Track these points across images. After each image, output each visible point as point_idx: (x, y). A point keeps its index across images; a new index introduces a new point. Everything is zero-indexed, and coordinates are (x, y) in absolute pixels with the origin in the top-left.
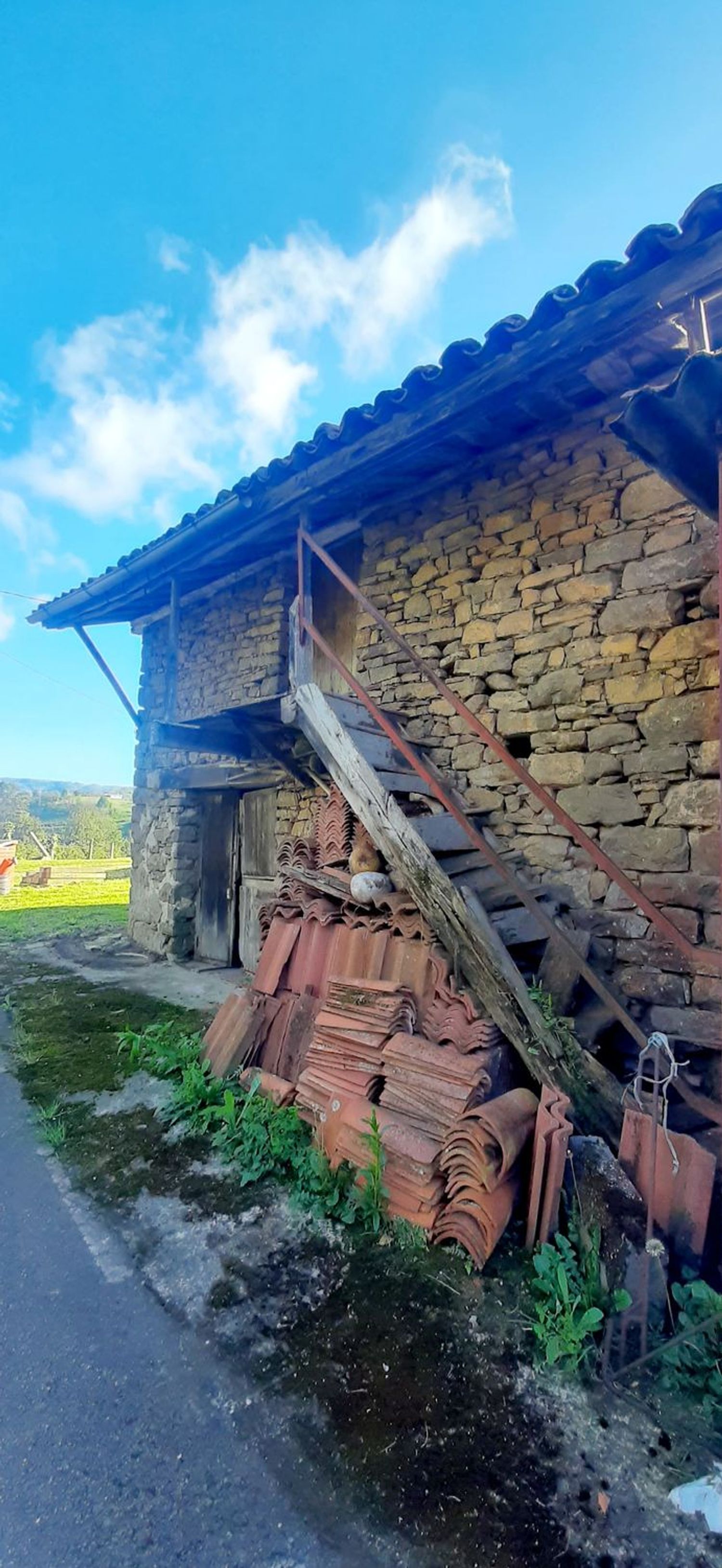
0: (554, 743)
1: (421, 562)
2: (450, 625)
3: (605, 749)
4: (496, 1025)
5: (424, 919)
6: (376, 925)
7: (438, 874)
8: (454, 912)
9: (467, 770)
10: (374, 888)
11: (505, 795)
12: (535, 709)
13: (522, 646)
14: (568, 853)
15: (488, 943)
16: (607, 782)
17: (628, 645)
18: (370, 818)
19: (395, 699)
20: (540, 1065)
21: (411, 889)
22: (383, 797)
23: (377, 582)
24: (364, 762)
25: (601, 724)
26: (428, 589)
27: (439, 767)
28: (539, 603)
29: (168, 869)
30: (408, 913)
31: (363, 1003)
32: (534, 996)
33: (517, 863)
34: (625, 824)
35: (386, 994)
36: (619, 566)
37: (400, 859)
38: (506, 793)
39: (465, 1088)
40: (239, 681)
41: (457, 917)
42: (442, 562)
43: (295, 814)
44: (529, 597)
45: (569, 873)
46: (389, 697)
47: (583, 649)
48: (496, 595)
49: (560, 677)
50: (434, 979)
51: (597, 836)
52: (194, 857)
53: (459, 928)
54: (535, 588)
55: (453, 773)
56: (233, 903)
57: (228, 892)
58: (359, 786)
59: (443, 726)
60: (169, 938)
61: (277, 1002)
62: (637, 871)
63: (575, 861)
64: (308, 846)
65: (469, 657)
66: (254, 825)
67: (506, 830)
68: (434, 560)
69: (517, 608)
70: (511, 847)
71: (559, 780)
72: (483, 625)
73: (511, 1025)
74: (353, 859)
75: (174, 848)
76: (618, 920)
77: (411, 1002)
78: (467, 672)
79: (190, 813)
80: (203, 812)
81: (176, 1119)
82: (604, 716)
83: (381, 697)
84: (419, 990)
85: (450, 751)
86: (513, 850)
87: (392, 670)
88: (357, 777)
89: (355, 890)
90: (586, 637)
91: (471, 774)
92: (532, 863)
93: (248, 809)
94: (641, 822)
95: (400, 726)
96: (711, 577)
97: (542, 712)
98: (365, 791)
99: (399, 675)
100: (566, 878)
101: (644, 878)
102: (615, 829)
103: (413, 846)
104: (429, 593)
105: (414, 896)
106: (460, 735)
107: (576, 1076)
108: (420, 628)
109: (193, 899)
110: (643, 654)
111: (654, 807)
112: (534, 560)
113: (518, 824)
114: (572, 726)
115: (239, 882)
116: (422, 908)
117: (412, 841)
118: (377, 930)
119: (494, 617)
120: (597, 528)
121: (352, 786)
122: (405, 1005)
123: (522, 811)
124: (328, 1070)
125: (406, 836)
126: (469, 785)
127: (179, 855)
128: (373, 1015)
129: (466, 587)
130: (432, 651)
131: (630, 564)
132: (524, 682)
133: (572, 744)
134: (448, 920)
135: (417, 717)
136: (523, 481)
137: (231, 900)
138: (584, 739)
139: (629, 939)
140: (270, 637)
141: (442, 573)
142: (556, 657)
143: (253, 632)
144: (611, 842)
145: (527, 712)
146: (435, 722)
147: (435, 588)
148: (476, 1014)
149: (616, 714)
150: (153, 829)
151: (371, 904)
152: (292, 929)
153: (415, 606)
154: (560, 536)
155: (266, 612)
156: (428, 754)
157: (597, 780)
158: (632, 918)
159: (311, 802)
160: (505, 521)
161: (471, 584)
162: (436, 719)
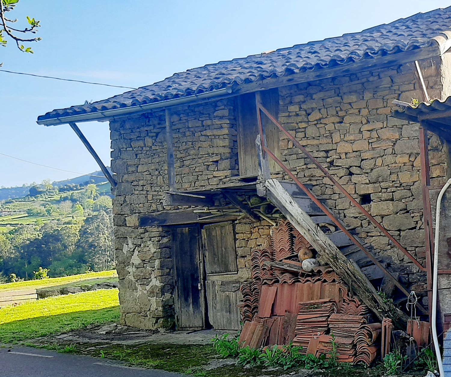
0: (381, 198)
1: (313, 109)
2: (330, 142)
3: (400, 200)
4: (367, 306)
5: (337, 274)
6: (315, 280)
7: (340, 255)
8: (348, 269)
9: (344, 210)
10: (313, 265)
11: (362, 220)
12: (372, 183)
13: (364, 156)
14: (389, 243)
15: (362, 278)
16: (401, 213)
17: (406, 159)
18: (309, 237)
19: (305, 176)
20: (382, 316)
21: (330, 263)
22: (315, 228)
23: (289, 116)
24: (304, 213)
25: (398, 190)
26: (317, 123)
27: (330, 208)
28: (370, 138)
29: (153, 276)
30: (329, 272)
31: (316, 308)
32: (379, 293)
33: (369, 249)
34: (409, 229)
35: (325, 303)
36: (401, 126)
37: (324, 251)
38: (361, 219)
39: (359, 324)
40: (200, 161)
41: (350, 270)
42: (323, 111)
43: (249, 236)
44: (366, 135)
45: (390, 251)
46: (301, 175)
47: (389, 159)
48: (352, 131)
49: (381, 170)
50: (343, 294)
51: (399, 235)
52: (170, 267)
53: (351, 274)
54: (368, 131)
55: (337, 211)
56: (203, 291)
57: (199, 285)
58: (303, 224)
59: (331, 189)
60: (158, 319)
61: (272, 320)
62: (414, 247)
63: (392, 246)
64: (269, 252)
65: (341, 158)
66: (215, 244)
67: (363, 235)
68: (320, 110)
69: (361, 138)
70: (366, 242)
71: (383, 213)
72: (347, 145)
73: (372, 305)
74: (301, 254)
75: (157, 263)
76: (409, 266)
77: (335, 304)
78: (341, 165)
79: (165, 240)
80: (174, 239)
81: (245, 364)
82: (399, 187)
83: (297, 175)
84: (337, 300)
85: (335, 201)
86: (367, 243)
87: (302, 162)
88: (302, 220)
89: (304, 267)
90: (390, 154)
91: (345, 212)
92: (375, 248)
93: (209, 235)
94: (415, 228)
95: (310, 190)
96: (432, 136)
97: (375, 184)
98: (306, 226)
99: (305, 164)
100: (389, 253)
101: (417, 249)
102: (406, 231)
103: (330, 246)
104: (318, 126)
105: (331, 265)
106: (339, 194)
107: (394, 316)
108: (315, 142)
109: (172, 293)
110: (411, 163)
111: (419, 222)
112: (367, 118)
113: (368, 232)
114: (387, 190)
115: (205, 279)
116: (335, 269)
117: (329, 244)
118: (316, 282)
119: (351, 141)
120: (391, 109)
121: (299, 224)
122: (333, 305)
123: (369, 226)
124: (306, 334)
125: (326, 242)
126: (345, 217)
127: (162, 267)
128: (322, 311)
129: (337, 125)
130: (323, 154)
131: (404, 126)
132: (366, 172)
133: (387, 198)
134: (346, 272)
135: (317, 185)
136: (359, 81)
137: (201, 290)
138: (392, 196)
139: (413, 273)
140: (221, 137)
141: (324, 116)
142: (379, 161)
143: (209, 133)
144: (405, 237)
145: (369, 184)
146: (327, 188)
147: (321, 123)
148: (359, 303)
149: (403, 186)
150: (136, 252)
151: (312, 271)
152: (273, 289)
153: (311, 131)
154: (377, 109)
155: (217, 122)
156: (324, 203)
157: (398, 212)
158: (414, 265)
159: (259, 229)
160: (353, 98)
161: (339, 124)
162: (327, 186)
